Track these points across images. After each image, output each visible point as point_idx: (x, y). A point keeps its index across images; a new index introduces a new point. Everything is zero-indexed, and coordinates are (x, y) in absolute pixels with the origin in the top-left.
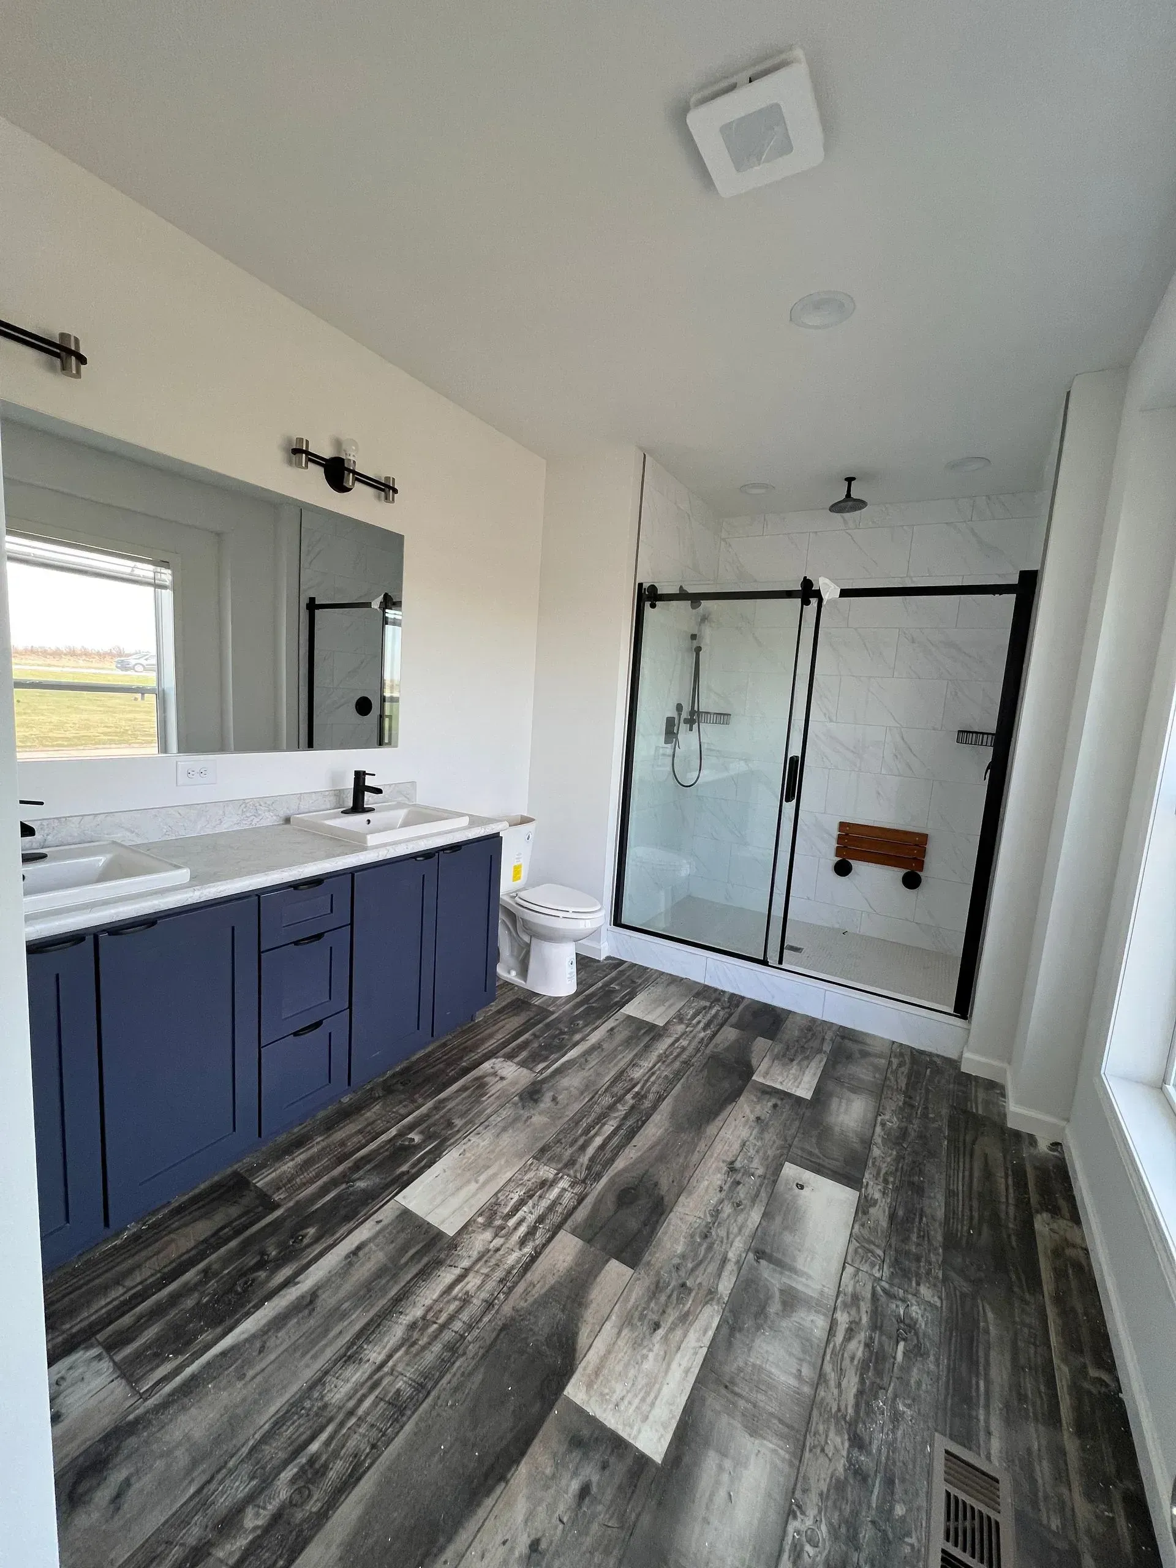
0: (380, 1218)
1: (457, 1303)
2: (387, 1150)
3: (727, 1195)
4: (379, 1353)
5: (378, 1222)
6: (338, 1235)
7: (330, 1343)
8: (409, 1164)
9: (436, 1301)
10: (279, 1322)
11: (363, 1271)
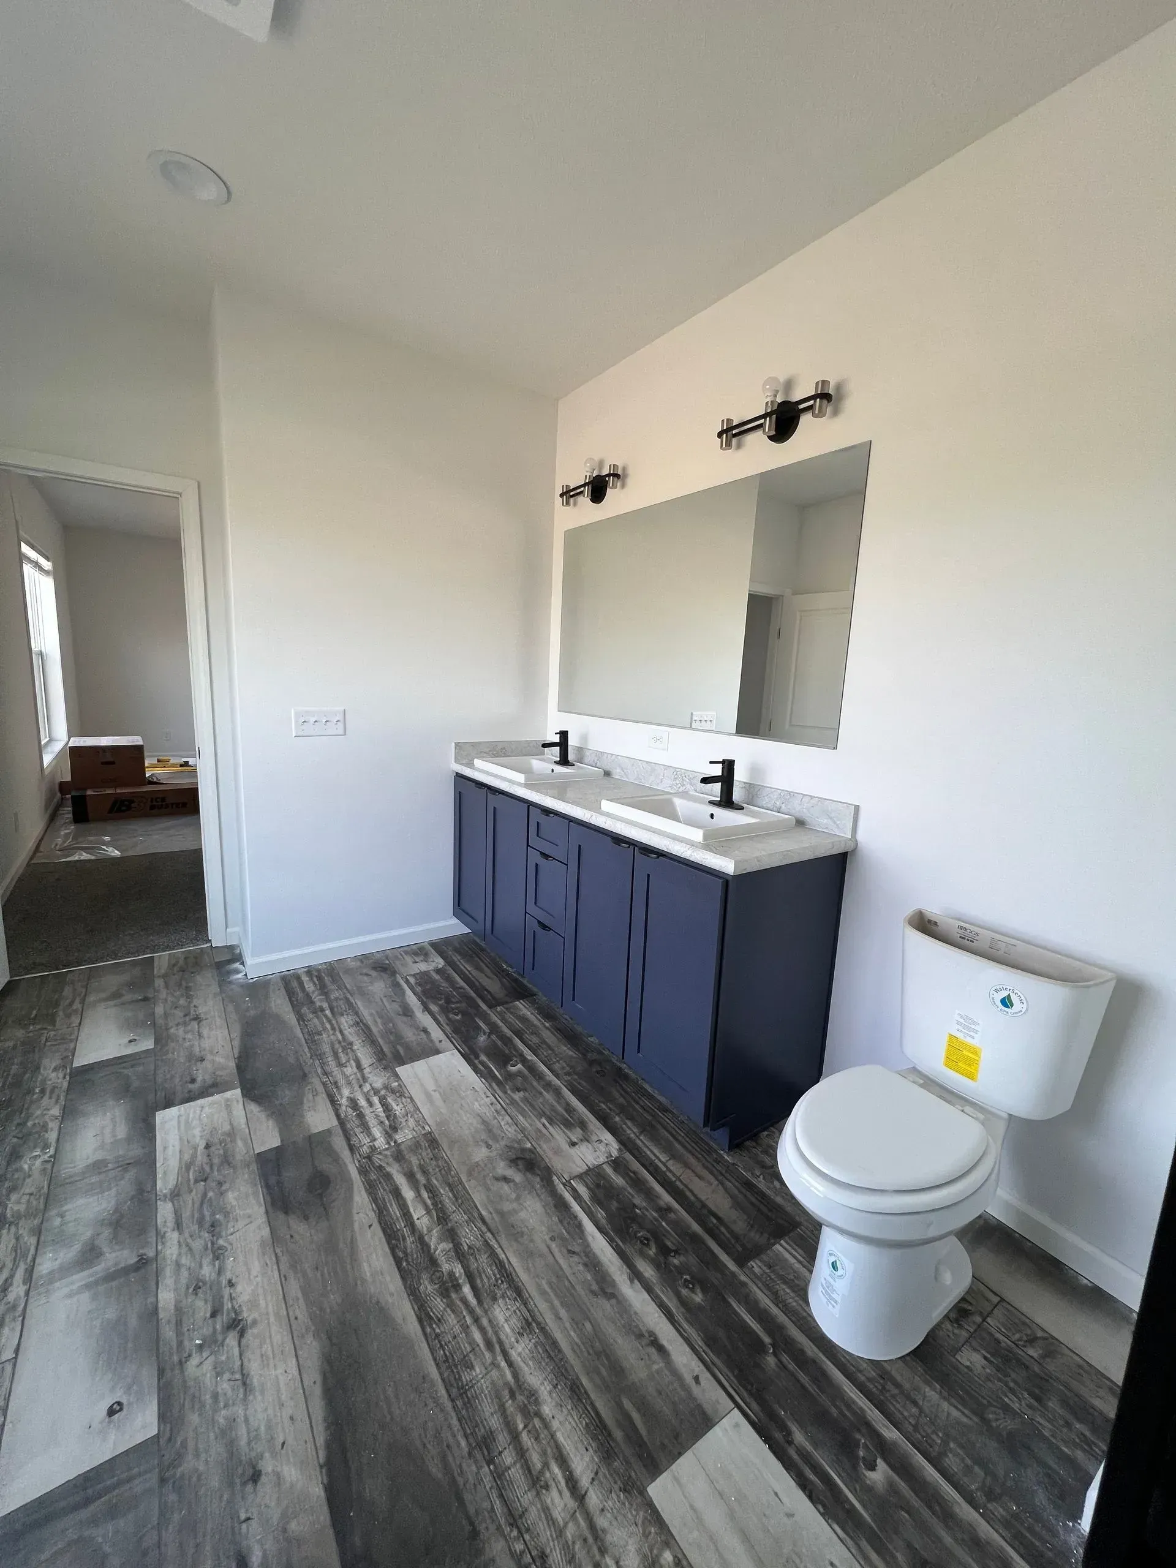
0: (703, 1382)
1: (539, 1466)
2: (841, 1413)
3: (219, 1283)
4: (519, 1354)
5: (697, 1379)
6: (686, 1326)
7: (552, 1307)
8: (809, 1447)
9: (553, 1436)
10: (593, 1264)
11: (626, 1349)
